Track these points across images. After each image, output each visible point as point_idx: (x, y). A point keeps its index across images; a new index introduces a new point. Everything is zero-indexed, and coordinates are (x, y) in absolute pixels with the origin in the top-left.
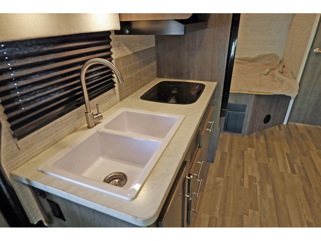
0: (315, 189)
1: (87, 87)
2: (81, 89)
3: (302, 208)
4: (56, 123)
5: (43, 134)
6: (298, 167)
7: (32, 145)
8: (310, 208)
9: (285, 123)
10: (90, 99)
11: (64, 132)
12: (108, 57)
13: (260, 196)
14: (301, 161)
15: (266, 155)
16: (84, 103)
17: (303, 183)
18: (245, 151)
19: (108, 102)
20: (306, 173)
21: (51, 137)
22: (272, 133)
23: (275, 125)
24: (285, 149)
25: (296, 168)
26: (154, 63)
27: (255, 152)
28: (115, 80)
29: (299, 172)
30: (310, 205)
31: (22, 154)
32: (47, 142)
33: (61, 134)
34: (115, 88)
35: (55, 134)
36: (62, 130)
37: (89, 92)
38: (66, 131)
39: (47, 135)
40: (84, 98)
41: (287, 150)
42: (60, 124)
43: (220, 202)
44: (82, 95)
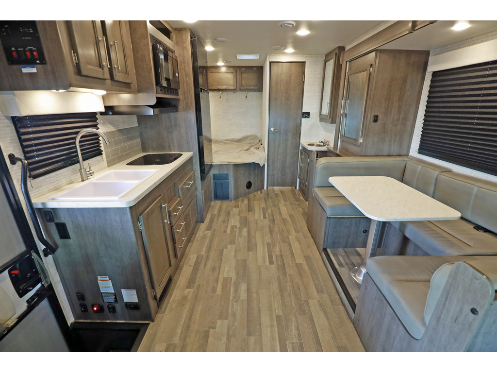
0: (289, 275)
1: (81, 150)
2: (76, 152)
3: (274, 301)
4: (57, 175)
5: (48, 180)
6: (276, 256)
7: (41, 186)
8: (281, 299)
9: (265, 188)
10: (84, 160)
11: (62, 183)
12: (95, 126)
13: (233, 300)
14: (280, 248)
15: (247, 249)
16: (78, 162)
17: (279, 272)
18: (225, 249)
19: (97, 166)
20: (283, 261)
21: (53, 184)
22: (255, 196)
23: (258, 191)
24: (267, 238)
25: (274, 258)
26: (139, 140)
27: (236, 248)
28: (102, 148)
29: (277, 261)
30: (282, 296)
31: (34, 192)
32: (51, 187)
33: (60, 183)
34: (103, 155)
35: (56, 183)
36: (61, 181)
37: (82, 154)
38: (64, 182)
39: (51, 181)
40: (78, 158)
41: (268, 239)
42: (59, 175)
43: (183, 321)
44: (77, 156)
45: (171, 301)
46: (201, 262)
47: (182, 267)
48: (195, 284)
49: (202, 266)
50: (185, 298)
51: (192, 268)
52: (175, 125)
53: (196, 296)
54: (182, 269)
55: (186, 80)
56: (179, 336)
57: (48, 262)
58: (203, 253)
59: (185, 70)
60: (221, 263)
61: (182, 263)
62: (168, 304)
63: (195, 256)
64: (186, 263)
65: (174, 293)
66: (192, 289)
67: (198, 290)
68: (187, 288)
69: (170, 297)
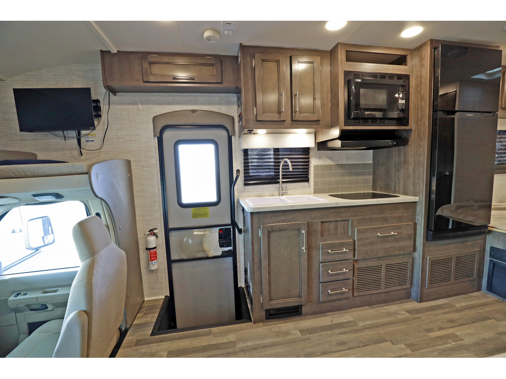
7: (250, 191)
19: (302, 190)
31: (245, 193)
32: (256, 194)
33: (264, 194)
34: (310, 183)
35: (261, 192)
38: (267, 193)
45: (279, 325)
46: (345, 327)
47: (327, 316)
48: (309, 335)
49: (339, 331)
50: (287, 333)
51: (330, 324)
52: (404, 162)
53: (294, 341)
54: (322, 317)
55: (421, 105)
56: (245, 345)
57: (240, 238)
58: (361, 324)
59: (421, 93)
60: (359, 347)
61: (331, 313)
62: (275, 324)
63: (351, 319)
64: (334, 316)
65: (289, 324)
66: (300, 335)
67: (301, 341)
68: (300, 331)
69: (283, 323)
